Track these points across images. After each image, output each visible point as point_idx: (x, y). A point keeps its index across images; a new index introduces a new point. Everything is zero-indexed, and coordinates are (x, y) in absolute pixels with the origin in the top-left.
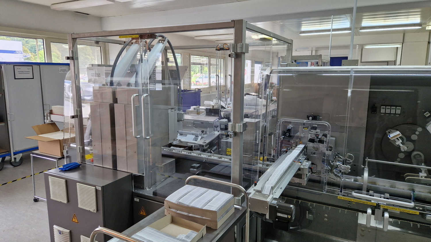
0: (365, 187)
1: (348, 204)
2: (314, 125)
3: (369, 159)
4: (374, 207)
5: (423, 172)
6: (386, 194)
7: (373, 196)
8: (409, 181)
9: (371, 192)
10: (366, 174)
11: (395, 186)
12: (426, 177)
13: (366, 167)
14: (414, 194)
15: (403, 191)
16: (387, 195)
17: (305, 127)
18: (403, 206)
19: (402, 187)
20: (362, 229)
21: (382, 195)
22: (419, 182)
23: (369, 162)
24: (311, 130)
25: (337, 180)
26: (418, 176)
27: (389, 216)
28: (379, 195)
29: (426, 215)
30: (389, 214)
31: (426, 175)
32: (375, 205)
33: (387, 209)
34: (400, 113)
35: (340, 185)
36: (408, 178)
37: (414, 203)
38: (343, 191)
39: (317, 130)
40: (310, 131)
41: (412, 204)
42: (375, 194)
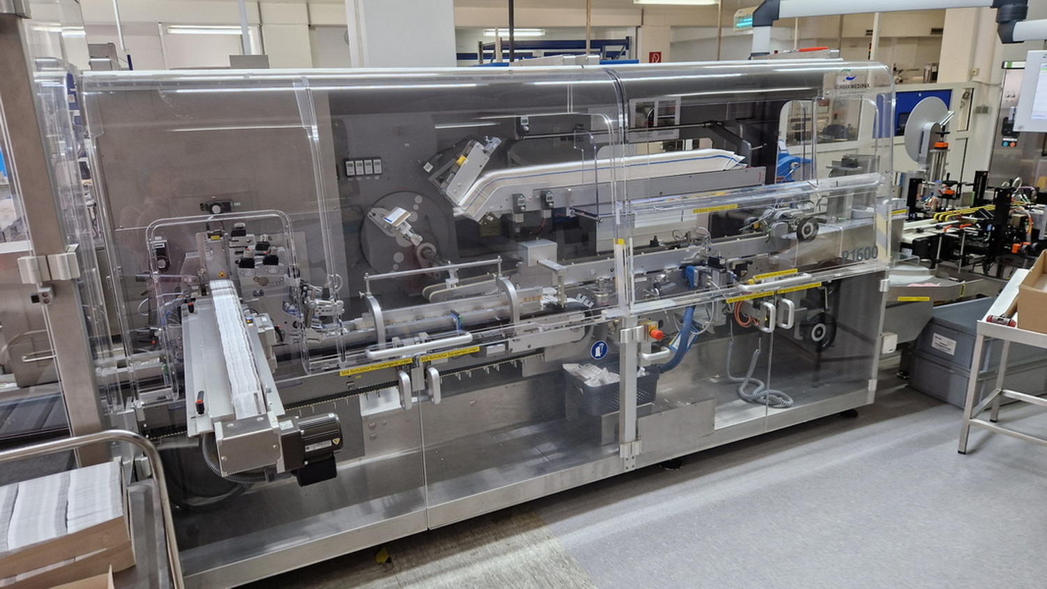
0: (382, 334)
1: (348, 383)
2: (236, 225)
3: (370, 275)
4: (408, 366)
5: (452, 275)
6: (420, 334)
7: (402, 346)
8: (436, 299)
9: (396, 340)
10: (377, 309)
11: (422, 316)
12: (457, 285)
13: (369, 293)
14: (459, 319)
15: (436, 319)
16: (424, 336)
17: (213, 235)
18: (450, 345)
19: (432, 314)
20: (371, 425)
21: (417, 339)
22: (452, 296)
23: (372, 282)
24: (233, 239)
25: (324, 339)
26: (445, 287)
27: (439, 373)
28: (411, 340)
29: (486, 349)
30: (436, 368)
31: (457, 280)
32: (411, 362)
33: (430, 362)
34: (381, 172)
35: (335, 346)
36: (434, 295)
37: (471, 333)
38: (346, 357)
39: (247, 235)
40: (230, 240)
41: (468, 336)
42: (404, 341)
